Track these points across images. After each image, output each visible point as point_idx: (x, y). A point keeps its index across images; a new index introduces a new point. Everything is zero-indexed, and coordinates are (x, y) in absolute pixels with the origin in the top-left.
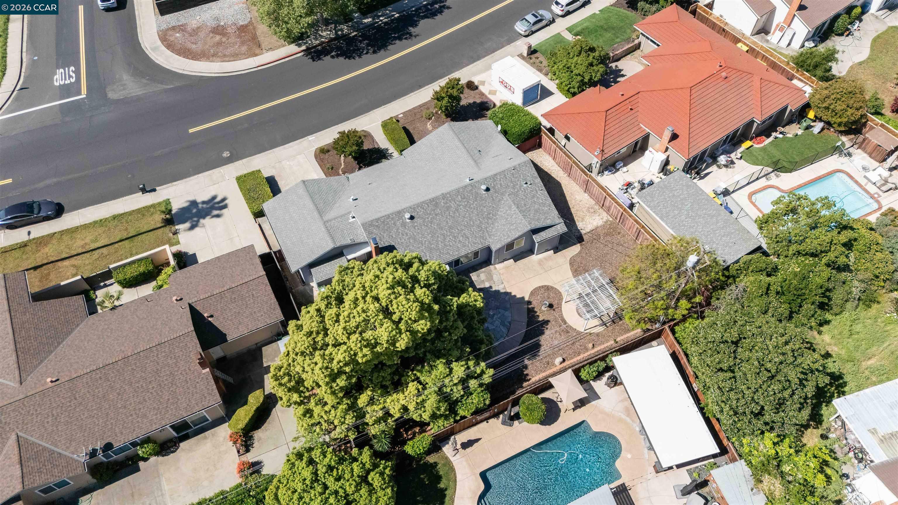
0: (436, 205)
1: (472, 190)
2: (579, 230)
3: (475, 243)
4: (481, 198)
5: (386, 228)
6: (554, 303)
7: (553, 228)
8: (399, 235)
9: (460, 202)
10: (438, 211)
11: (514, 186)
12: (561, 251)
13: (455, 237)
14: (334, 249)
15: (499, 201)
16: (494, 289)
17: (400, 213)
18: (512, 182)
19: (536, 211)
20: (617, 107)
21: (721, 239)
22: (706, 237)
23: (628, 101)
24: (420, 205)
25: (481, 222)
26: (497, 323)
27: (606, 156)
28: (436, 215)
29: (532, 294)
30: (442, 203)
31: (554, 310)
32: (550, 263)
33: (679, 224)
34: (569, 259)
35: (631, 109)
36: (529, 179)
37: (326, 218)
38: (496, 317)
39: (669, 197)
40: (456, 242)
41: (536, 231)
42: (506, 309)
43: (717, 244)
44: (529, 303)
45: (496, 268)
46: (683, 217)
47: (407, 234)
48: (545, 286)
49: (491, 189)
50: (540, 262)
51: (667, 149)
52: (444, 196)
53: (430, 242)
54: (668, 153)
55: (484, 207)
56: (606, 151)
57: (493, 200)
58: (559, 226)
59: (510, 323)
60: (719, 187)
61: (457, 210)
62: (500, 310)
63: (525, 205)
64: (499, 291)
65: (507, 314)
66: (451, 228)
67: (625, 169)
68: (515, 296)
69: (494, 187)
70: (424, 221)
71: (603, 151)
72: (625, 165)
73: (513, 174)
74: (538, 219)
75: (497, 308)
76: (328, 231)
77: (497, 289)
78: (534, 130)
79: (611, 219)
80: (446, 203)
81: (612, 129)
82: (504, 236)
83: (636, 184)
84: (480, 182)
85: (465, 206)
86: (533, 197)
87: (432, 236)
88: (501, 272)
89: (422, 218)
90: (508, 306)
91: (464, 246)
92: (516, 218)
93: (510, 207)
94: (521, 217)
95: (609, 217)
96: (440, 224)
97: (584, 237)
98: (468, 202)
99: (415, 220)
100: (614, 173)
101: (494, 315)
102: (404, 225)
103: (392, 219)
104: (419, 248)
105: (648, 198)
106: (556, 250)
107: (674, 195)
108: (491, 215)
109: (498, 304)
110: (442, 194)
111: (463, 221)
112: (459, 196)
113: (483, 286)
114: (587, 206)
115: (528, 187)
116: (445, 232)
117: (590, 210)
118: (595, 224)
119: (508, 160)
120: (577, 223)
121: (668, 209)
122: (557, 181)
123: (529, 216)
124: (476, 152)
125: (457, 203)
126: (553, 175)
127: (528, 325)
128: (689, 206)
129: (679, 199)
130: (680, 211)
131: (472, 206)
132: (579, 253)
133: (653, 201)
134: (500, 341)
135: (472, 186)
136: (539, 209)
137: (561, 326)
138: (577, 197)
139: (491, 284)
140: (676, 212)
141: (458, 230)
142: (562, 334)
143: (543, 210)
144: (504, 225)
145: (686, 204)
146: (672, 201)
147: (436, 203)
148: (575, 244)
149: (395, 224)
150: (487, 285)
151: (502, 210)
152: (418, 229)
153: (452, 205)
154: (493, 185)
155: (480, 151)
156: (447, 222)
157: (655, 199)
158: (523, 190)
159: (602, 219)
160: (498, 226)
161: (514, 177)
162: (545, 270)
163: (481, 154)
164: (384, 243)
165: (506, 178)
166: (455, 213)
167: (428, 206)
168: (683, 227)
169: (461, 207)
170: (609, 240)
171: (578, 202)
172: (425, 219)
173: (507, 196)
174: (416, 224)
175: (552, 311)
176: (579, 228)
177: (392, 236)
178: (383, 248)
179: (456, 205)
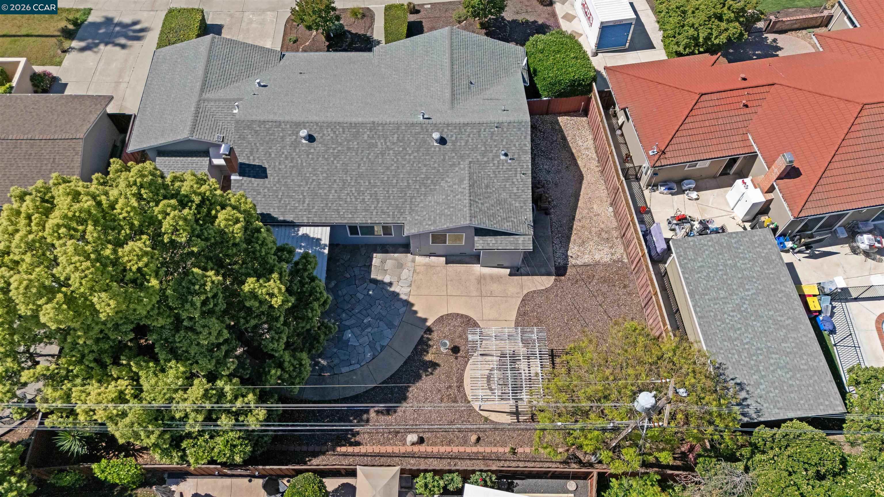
0: (356, 135)
1: (419, 133)
2: (567, 256)
3: (383, 212)
4: (428, 150)
5: (267, 139)
6: (462, 348)
7: (511, 238)
8: (280, 156)
9: (394, 144)
10: (355, 145)
11: (486, 151)
12: (521, 275)
13: (359, 192)
14: (187, 141)
15: (451, 166)
16: (392, 289)
17: (300, 125)
18: (485, 144)
19: (499, 202)
20: (724, 95)
21: (773, 371)
22: (750, 356)
23: (746, 92)
24: (332, 126)
25: (408, 186)
26: (365, 340)
27: (664, 162)
28: (349, 149)
29: (441, 319)
30: (366, 136)
31: (456, 358)
32: (495, 287)
33: (716, 315)
34: (525, 292)
35: (746, 106)
36: (513, 151)
37: (207, 95)
38: (369, 330)
39: (725, 265)
40: (356, 199)
41: (481, 232)
42: (390, 325)
43: (763, 377)
44: (429, 330)
45: (413, 261)
46: (730, 307)
47: (292, 159)
48: (467, 317)
49: (449, 145)
50: (481, 279)
51: (771, 189)
52: (374, 126)
53: (319, 184)
54: (770, 196)
55: (425, 165)
56: (668, 155)
57: (444, 160)
58: (521, 238)
59: (383, 348)
60: (832, 282)
61: (383, 154)
62: (381, 323)
63: (487, 187)
64: (398, 295)
65: (388, 333)
66: (360, 175)
67: (694, 195)
68: (416, 312)
69: (454, 143)
70: (326, 151)
71: (664, 152)
72: (697, 189)
73: (492, 134)
74: (494, 215)
75: (380, 318)
76: (197, 113)
77: (398, 290)
78: (580, 85)
79: (626, 261)
80: (373, 138)
81: (696, 125)
82: (430, 219)
83: (697, 225)
84: (436, 127)
85: (397, 154)
86: (507, 180)
87: (326, 178)
88: (418, 269)
89: (326, 145)
90: (396, 323)
91: (366, 210)
92: (459, 200)
93: (461, 181)
94: (467, 201)
95: (625, 256)
96: (347, 165)
97: (569, 270)
98: (405, 149)
99: (315, 144)
100: (673, 194)
101: (369, 325)
102: (296, 144)
103: (283, 130)
104: (300, 186)
105: (690, 253)
106: (515, 272)
107: (735, 265)
108: (429, 182)
109: (384, 313)
110: (373, 123)
111: (383, 173)
112: (396, 136)
113: (379, 278)
114: (602, 226)
115: (506, 161)
116: (349, 178)
117: (603, 234)
118: (597, 257)
119: (500, 111)
120: (571, 245)
121: (711, 283)
122: (581, 172)
123: (480, 205)
124: (465, 82)
125: (388, 144)
126: (579, 162)
127: (405, 363)
128: (750, 293)
129: (740, 276)
130: (731, 295)
131: (407, 157)
132: (547, 290)
133: (695, 260)
134: (352, 368)
135: (422, 127)
136: (505, 200)
137: (450, 387)
138: (595, 207)
139: (394, 280)
140: (722, 294)
141: (370, 183)
142: (445, 400)
143: (511, 205)
144: (438, 203)
145: (747, 287)
146: (726, 274)
147: (358, 132)
148: (549, 274)
149: (283, 138)
150: (387, 279)
151: (449, 180)
152: (313, 159)
153: (379, 144)
154: (454, 138)
155: (471, 83)
156: (359, 165)
157: (700, 259)
158: (496, 162)
159: (612, 254)
160: (430, 202)
161: (491, 139)
162: (484, 293)
163: (469, 88)
164: (254, 160)
165: (480, 136)
166: (377, 157)
167: (344, 132)
168: (719, 323)
169: (391, 152)
170: (604, 290)
171: (591, 215)
172: (329, 149)
173: (467, 162)
174: (312, 151)
175: (452, 359)
176: (569, 253)
177: (270, 155)
178: (249, 165)
179: (384, 146)
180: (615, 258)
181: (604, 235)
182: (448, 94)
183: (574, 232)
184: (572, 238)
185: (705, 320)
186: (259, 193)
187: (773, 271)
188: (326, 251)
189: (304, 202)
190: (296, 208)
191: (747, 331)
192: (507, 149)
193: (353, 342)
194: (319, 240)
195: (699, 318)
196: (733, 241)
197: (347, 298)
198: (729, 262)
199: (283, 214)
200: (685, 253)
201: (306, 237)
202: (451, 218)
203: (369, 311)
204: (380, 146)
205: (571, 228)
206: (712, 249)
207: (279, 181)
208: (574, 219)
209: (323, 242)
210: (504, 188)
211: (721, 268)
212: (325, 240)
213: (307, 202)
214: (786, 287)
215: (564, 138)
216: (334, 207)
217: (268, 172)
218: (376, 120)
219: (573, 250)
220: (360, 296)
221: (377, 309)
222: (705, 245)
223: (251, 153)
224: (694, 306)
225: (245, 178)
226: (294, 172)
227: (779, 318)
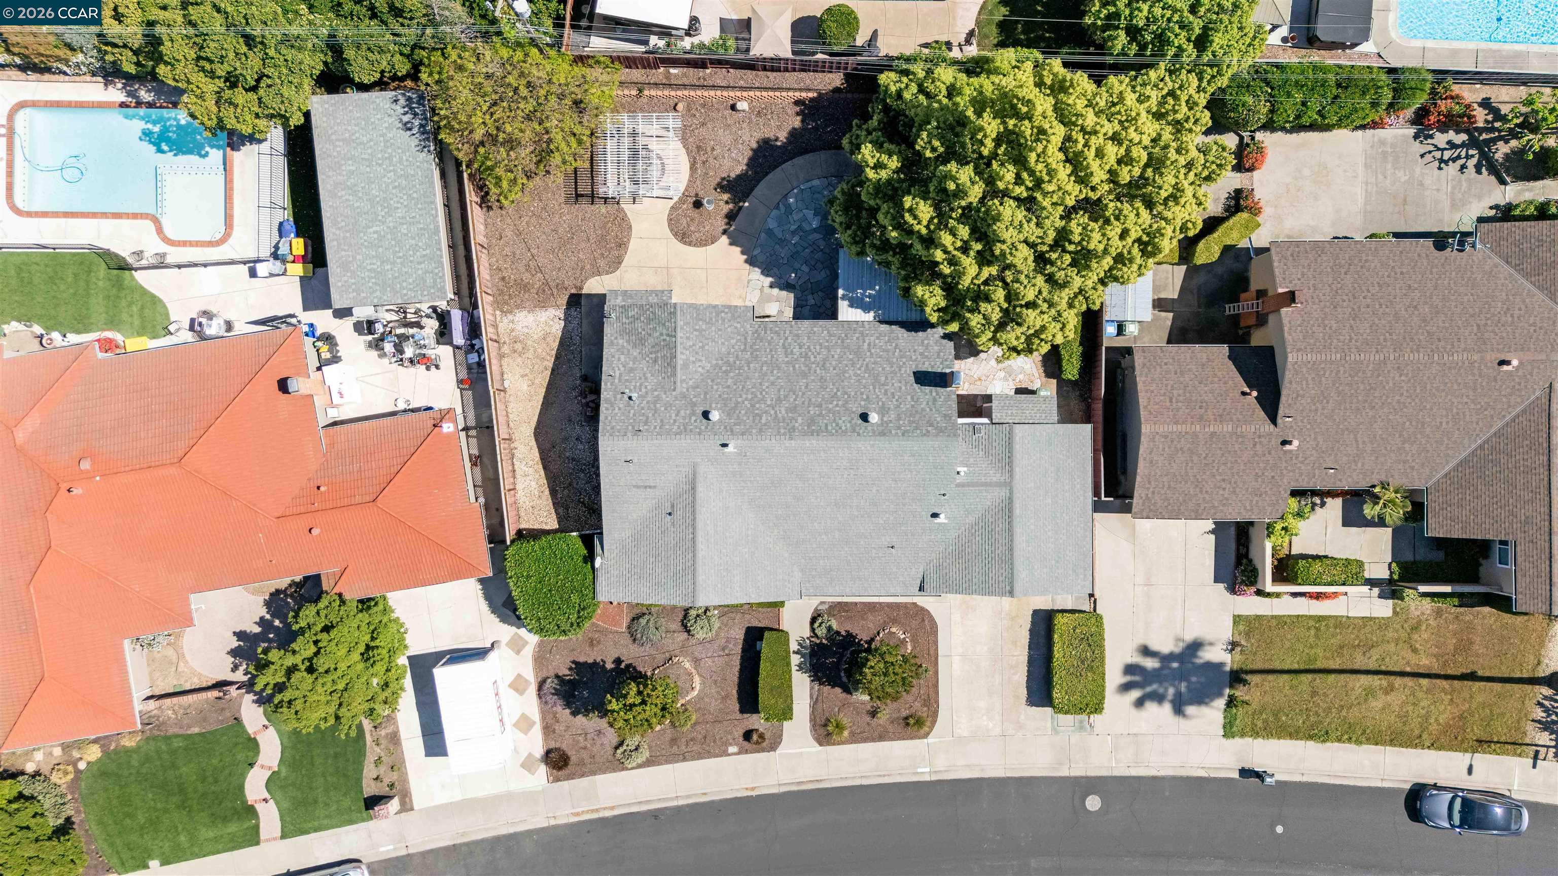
0: (812, 421)
1: (735, 424)
2: (566, 320)
3: (776, 332)
4: (725, 405)
5: (917, 417)
6: (691, 206)
8: (900, 397)
9: (766, 412)
10: (813, 411)
11: (655, 403)
13: (806, 356)
15: (697, 386)
16: (770, 279)
17: (883, 432)
18: (656, 410)
19: (642, 341)
20: (345, 502)
21: (371, 140)
22: (390, 158)
23: (315, 506)
24: (840, 433)
25: (748, 363)
26: (796, 216)
28: (820, 406)
29: (713, 242)
30: (800, 420)
31: (697, 195)
34: (618, 272)
36: (622, 403)
37: (1003, 493)
38: (793, 228)
39: (393, 263)
40: (809, 348)
42: (770, 232)
43: (383, 135)
44: (726, 230)
47: (886, 393)
48: (685, 243)
49: (699, 410)
52: (790, 433)
53: (853, 365)
55: (728, 387)
56: (431, 424)
57: (706, 393)
59: (777, 207)
61: (779, 400)
62: (780, 235)
63: (655, 361)
64: (762, 273)
65: (772, 224)
66: (805, 375)
68: (743, 253)
69: (693, 413)
70: (847, 402)
71: (436, 426)
73: (646, 423)
74: (650, 320)
75: (782, 242)
76: (1010, 463)
77: (762, 278)
80: (792, 419)
85: (763, 400)
86: (632, 370)
87: (845, 372)
89: (847, 409)
90: (763, 235)
91: (798, 336)
93: (685, 365)
94: (680, 334)
95: (498, 319)
96: (821, 387)
97: (565, 301)
98: (753, 406)
99: (860, 411)
101: (794, 233)
102: (883, 411)
103: (899, 428)
104: (874, 363)
105: (429, 281)
107: (383, 262)
108: (724, 369)
109: (777, 246)
110: (791, 439)
111: (778, 378)
112: (763, 421)
113: (784, 293)
114: (519, 360)
115: (631, 391)
116: (818, 371)
117: (520, 349)
118: (531, 318)
119: (635, 461)
120: (560, 333)
121: (413, 242)
122: (536, 440)
123: (665, 332)
124: (678, 514)
125: (772, 412)
126: (537, 454)
127: (752, 190)
128: (375, 229)
129: (380, 250)
130: (395, 227)
131: (750, 397)
132: (594, 275)
133: (426, 272)
134: (809, 184)
135: (732, 431)
136: (635, 346)
137: (704, 163)
138: (525, 387)
139: (767, 290)
140: (404, 228)
141: (794, 367)
142: (709, 149)
143: (628, 342)
144: (713, 341)
145: (376, 236)
146: (395, 252)
147: (809, 426)
148: (589, 296)
149: (899, 418)
150: (776, 291)
151: (700, 369)
152: (862, 394)
153: (783, 412)
154: (693, 418)
155: (670, 514)
156: (806, 387)
157: (420, 272)
158: (644, 390)
159: (512, 322)
160: (723, 344)
161: (648, 418)
162: (665, 271)
163: (673, 506)
164: (931, 392)
165: (662, 421)
166: (786, 396)
167: (826, 425)
168: (415, 195)
169: (769, 403)
170: (528, 275)
171: (531, 377)
172: (843, 406)
173: (678, 390)
174: (863, 403)
175: (701, 194)
176: (562, 323)
177: (912, 398)
178: (936, 385)
179: (777, 409)
180: (510, 317)
181: (518, 346)
182: (700, 488)
183: (554, 353)
184: (555, 345)
185: (428, 200)
186: (921, 354)
187: (343, 253)
188: (841, 292)
189: (869, 345)
190: (878, 338)
191: (387, 186)
192: (629, 405)
193: (809, 214)
194: (851, 306)
195: (433, 202)
196: (378, 293)
197: (820, 265)
198: (389, 267)
199: (892, 332)
200: (435, 281)
201: (866, 308)
202: (698, 315)
203: (794, 250)
204: (783, 410)
205: (557, 357)
206: (404, 284)
207: (900, 368)
208: (553, 370)
209: (846, 303)
210: (635, 360)
211: (398, 261)
212: (843, 305)
213: (866, 344)
214: (334, 234)
215: (553, 493)
216: (834, 339)
217: (912, 379)
218: (787, 443)
219: (557, 327)
220: (805, 268)
221: (784, 253)
222: (411, 290)
223: (935, 400)
224: (437, 216)
225: (939, 370)
226: (883, 379)
227: (351, 198)
